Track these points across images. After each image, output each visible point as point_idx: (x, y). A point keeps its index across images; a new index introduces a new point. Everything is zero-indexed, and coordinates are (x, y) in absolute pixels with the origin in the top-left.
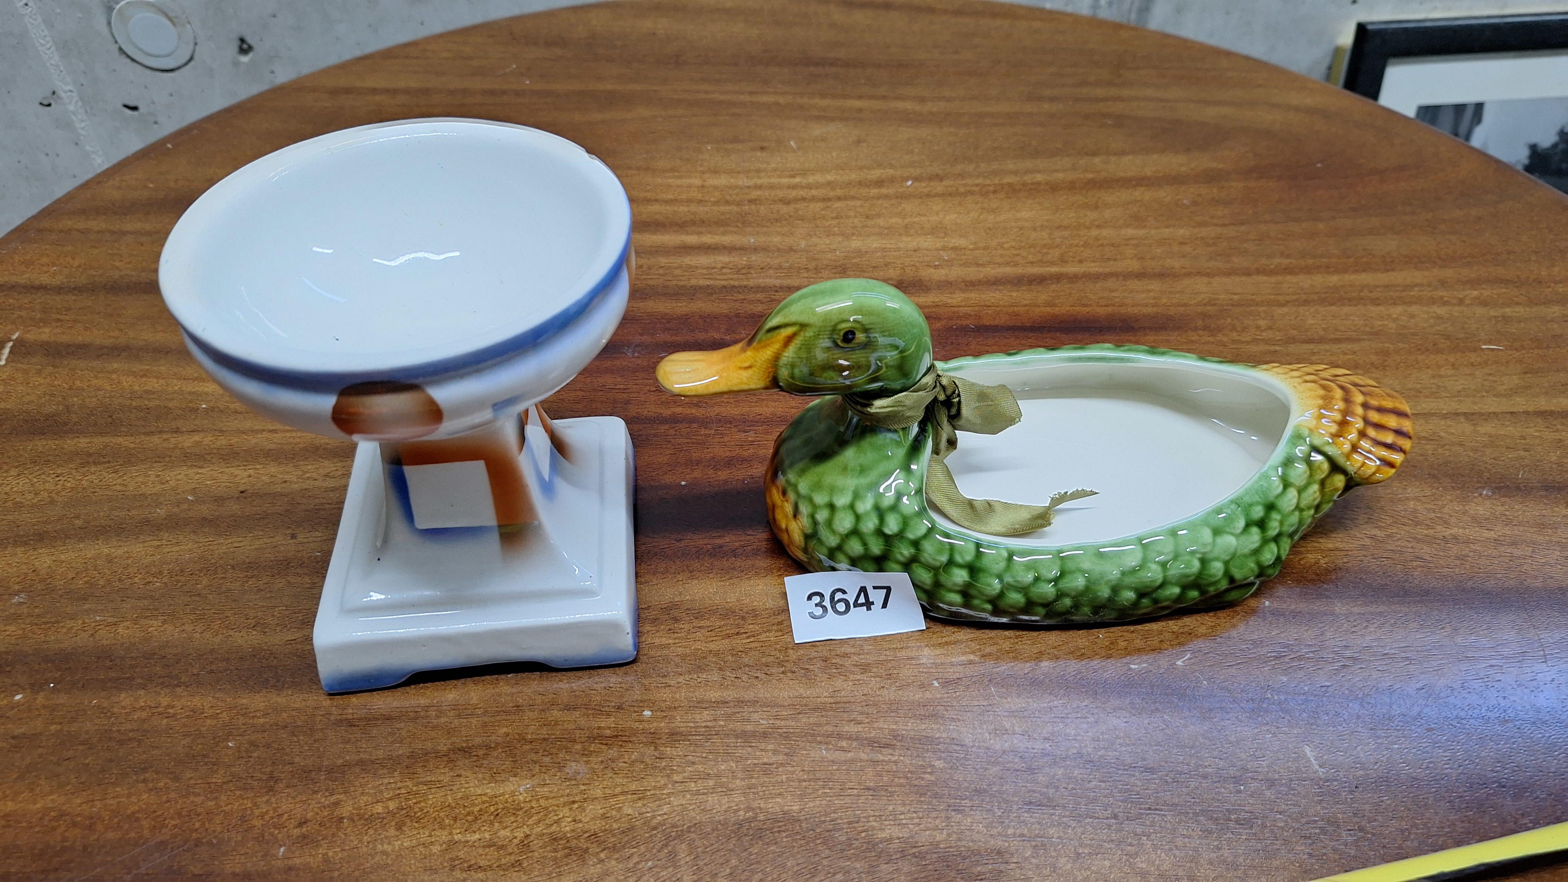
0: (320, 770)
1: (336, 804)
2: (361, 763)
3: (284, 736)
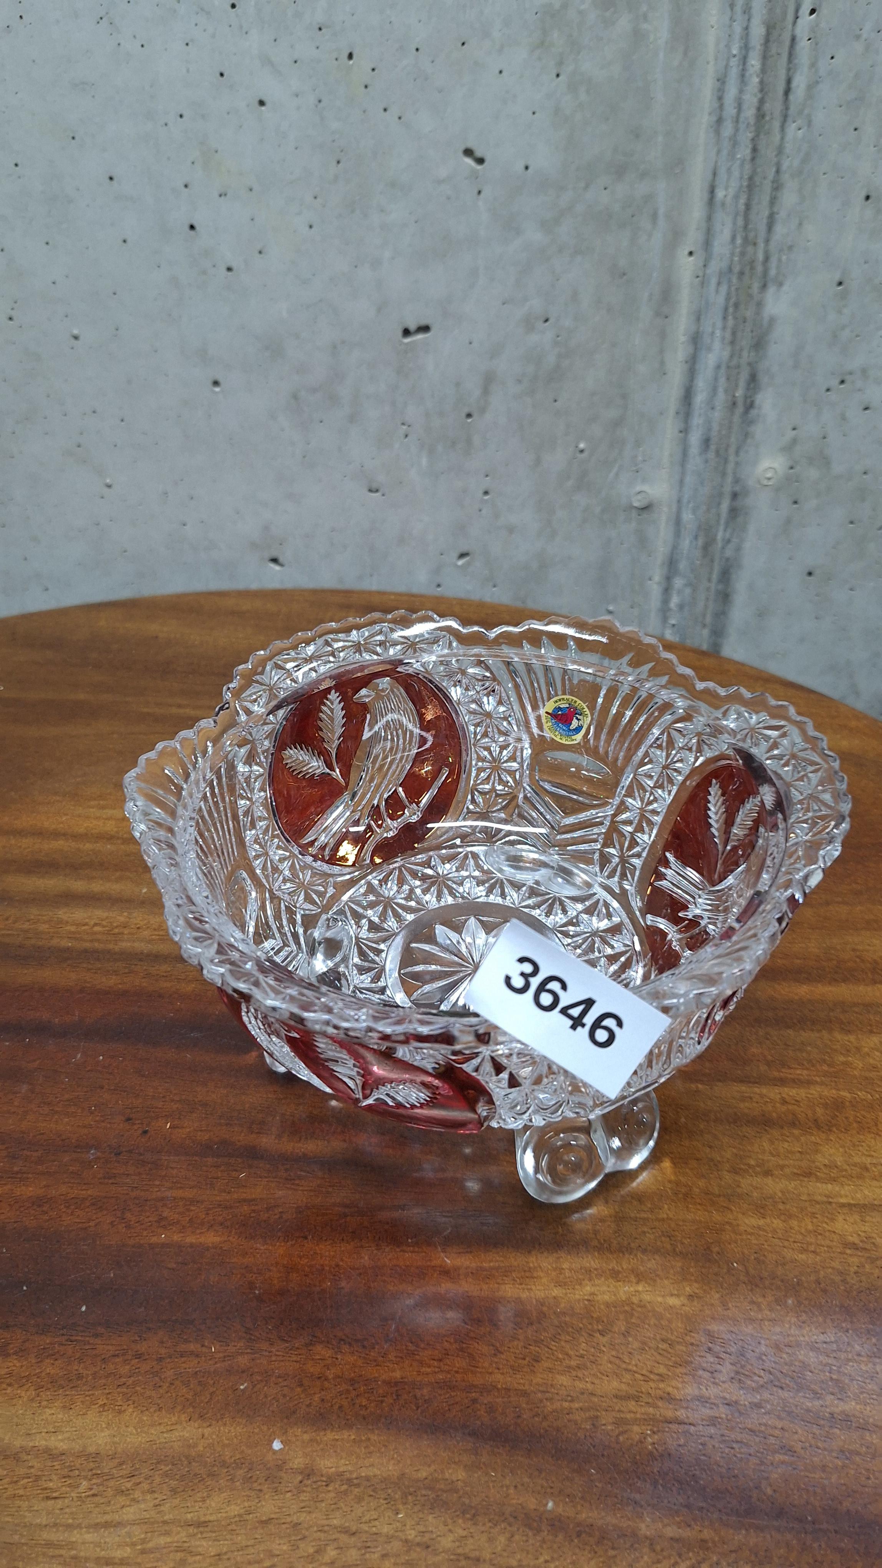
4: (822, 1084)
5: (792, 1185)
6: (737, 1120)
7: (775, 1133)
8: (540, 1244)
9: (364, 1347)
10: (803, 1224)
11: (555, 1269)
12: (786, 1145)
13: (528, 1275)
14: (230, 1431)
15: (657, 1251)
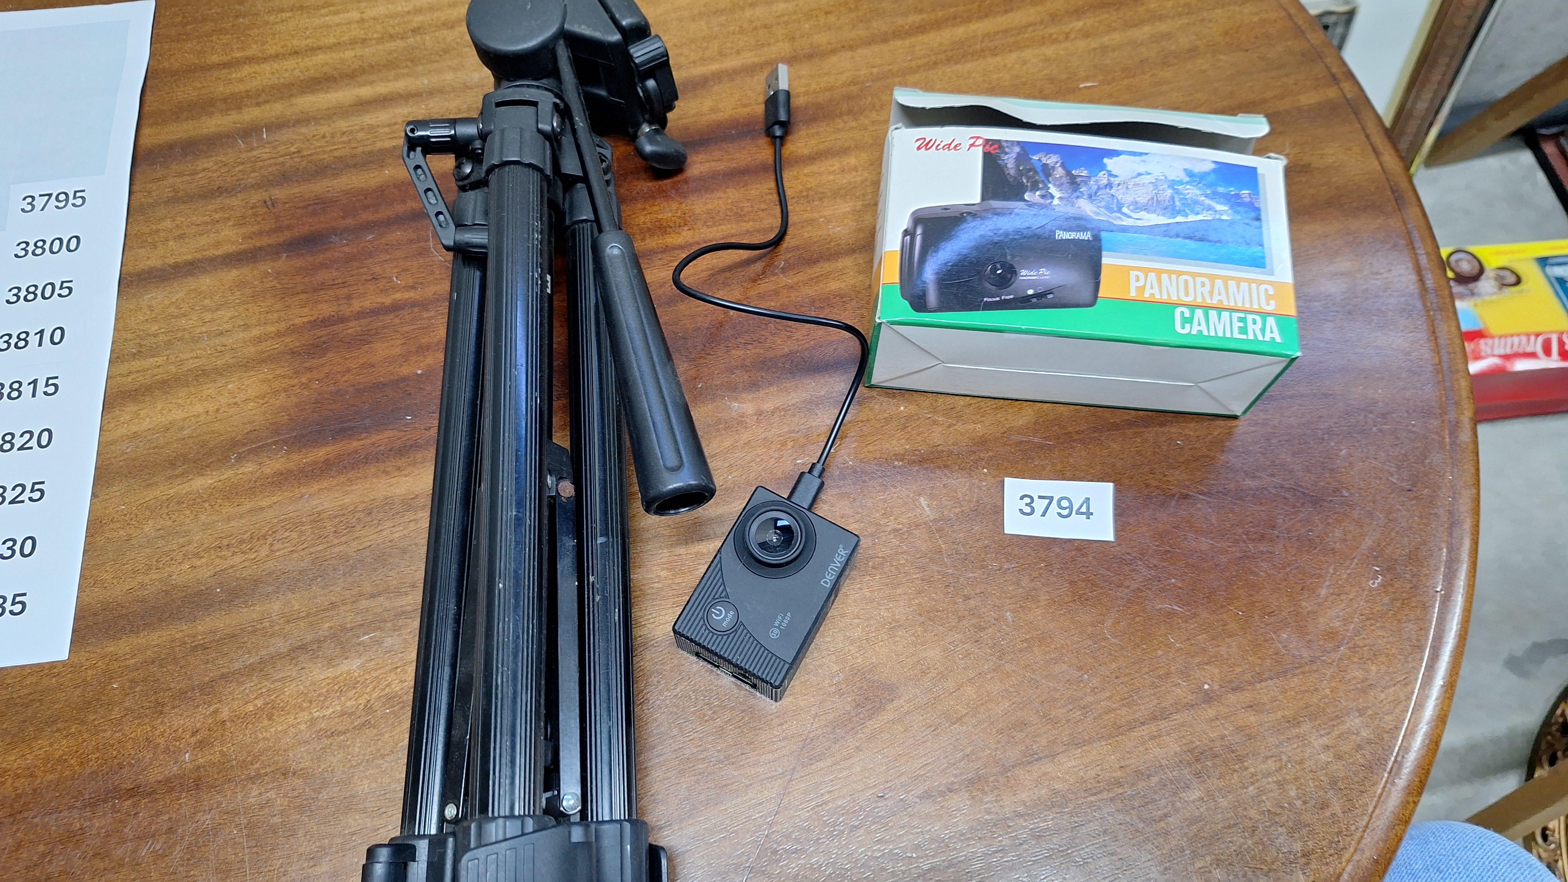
0: (193, 689)
1: (216, 712)
2: (223, 676)
3: (155, 669)
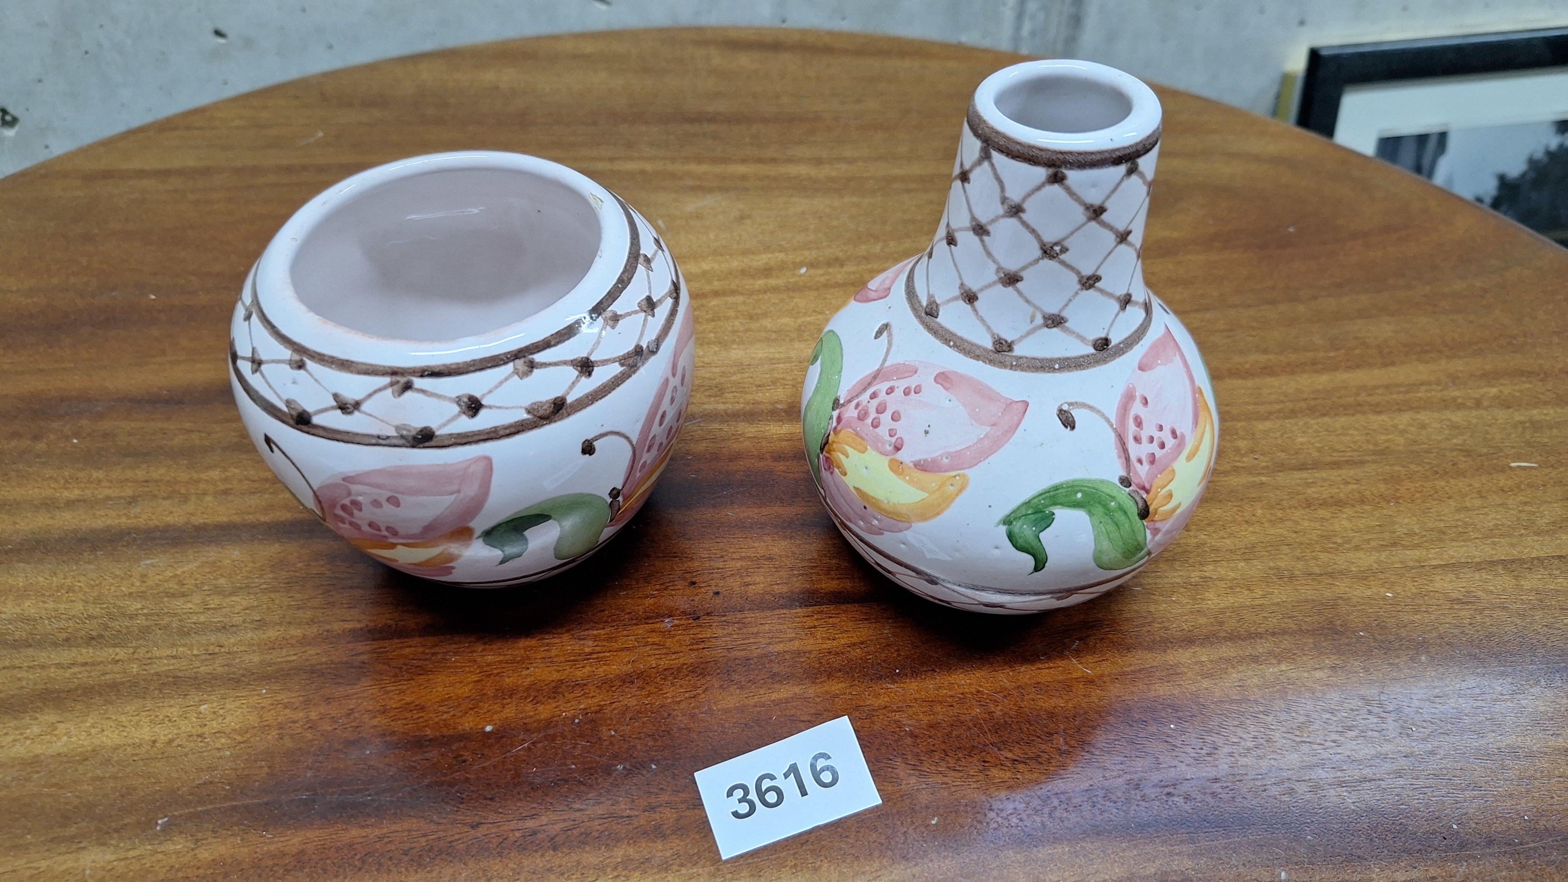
4: (1374, 462)
5: (1384, 555)
6: (1309, 504)
7: (1349, 511)
8: (1172, 643)
9: (1041, 763)
10: (1407, 589)
11: (1196, 663)
12: (1363, 521)
13: (1172, 673)
14: (939, 866)
15: (1284, 632)
